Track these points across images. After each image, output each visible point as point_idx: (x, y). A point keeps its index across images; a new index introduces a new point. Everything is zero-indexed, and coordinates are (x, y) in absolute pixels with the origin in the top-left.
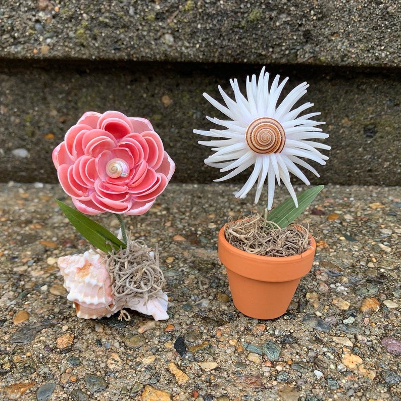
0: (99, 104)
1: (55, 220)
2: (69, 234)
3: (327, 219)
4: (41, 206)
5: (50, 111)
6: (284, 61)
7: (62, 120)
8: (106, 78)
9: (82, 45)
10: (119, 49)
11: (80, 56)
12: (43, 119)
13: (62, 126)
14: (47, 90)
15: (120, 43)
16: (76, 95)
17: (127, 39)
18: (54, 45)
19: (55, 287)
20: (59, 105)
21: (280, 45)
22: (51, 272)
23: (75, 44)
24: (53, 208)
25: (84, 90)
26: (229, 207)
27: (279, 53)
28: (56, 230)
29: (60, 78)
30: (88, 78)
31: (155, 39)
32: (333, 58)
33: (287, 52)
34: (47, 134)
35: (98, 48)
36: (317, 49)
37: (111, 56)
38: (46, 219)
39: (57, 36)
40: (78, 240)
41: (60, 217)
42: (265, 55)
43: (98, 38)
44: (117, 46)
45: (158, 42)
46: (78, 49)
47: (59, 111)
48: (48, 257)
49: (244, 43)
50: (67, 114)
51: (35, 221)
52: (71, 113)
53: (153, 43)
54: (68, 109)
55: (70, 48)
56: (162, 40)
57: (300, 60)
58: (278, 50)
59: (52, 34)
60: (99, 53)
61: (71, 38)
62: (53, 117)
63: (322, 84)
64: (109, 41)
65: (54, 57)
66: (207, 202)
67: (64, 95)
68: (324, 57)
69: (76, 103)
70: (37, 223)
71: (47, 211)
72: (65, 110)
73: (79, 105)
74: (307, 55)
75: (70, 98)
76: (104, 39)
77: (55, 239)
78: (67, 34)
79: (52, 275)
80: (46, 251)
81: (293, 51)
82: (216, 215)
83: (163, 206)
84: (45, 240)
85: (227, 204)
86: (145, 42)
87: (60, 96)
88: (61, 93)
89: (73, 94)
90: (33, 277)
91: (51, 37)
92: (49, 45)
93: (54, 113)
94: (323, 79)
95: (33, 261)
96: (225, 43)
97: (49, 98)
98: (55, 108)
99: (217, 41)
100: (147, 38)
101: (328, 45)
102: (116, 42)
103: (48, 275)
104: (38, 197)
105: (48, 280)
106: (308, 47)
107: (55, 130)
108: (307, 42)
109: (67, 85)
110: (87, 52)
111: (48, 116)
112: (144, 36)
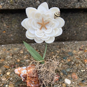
0: (18, 22)
1: (8, 57)
2: (12, 62)
3: (84, 52)
4: (3, 52)
5: (4, 25)
6: (72, 8)
7: (7, 27)
8: (20, 14)
9: (12, 5)
10: (23, 6)
11: (12, 8)
12: (2, 27)
13: (7, 29)
14: (2, 19)
15: (24, 4)
16: (11, 20)
17: (26, 3)
18: (3, 5)
19: (10, 85)
20: (6, 23)
21: (71, 3)
22: (8, 78)
23: (10, 5)
24: (7, 53)
25: (13, 18)
26: (57, 50)
27: (70, 5)
28: (9, 61)
29: (6, 15)
30: (14, 15)
31: (34, 2)
32: (85, 6)
33: (73, 5)
34: (3, 31)
35: (17, 6)
36: (81, 4)
37: (21, 8)
38: (5, 57)
39: (4, 2)
40: (15, 64)
41: (9, 56)
42: (66, 6)
43: (17, 3)
44: (23, 5)
45: (35, 3)
46: (11, 6)
47: (6, 24)
48: (7, 72)
49: (60, 3)
50: (9, 25)
51: (2, 58)
52: (10, 25)
53: (34, 3)
54: (9, 24)
55: (8, 6)
56: (36, 3)
57: (76, 7)
58: (70, 4)
59: (2, 2)
60: (17, 7)
61: (9, 3)
62: (5, 26)
63: (80, 13)
64: (20, 3)
65: (4, 9)
66: (50, 48)
67: (7, 20)
68: (83, 6)
69: (11, 22)
70: (3, 59)
71: (5, 54)
72: (8, 24)
73: (12, 22)
74: (78, 6)
75: (9, 21)
76: (19, 3)
77: (8, 65)
78: (7, 2)
79: (9, 79)
80: (6, 70)
81: (74, 5)
82: (54, 52)
83: (38, 50)
84: (6, 65)
85: (56, 48)
86: (31, 4)
87: (6, 20)
88: (7, 19)
89: (10, 19)
90: (3, 81)
91: (2, 3)
92: (2, 5)
93: (5, 25)
94: (81, 12)
95: (2, 74)
96: (55, 3)
97: (3, 21)
98: (5, 24)
99: (53, 2)
100: (32, 2)
101: (84, 2)
102: (22, 4)
103: (8, 80)
104: (2, 50)
105: (7, 82)
106: (78, 3)
107: (6, 30)
108: (78, 2)
109: (8, 17)
110: (14, 7)
111: (3, 26)
112: (31, 2)
